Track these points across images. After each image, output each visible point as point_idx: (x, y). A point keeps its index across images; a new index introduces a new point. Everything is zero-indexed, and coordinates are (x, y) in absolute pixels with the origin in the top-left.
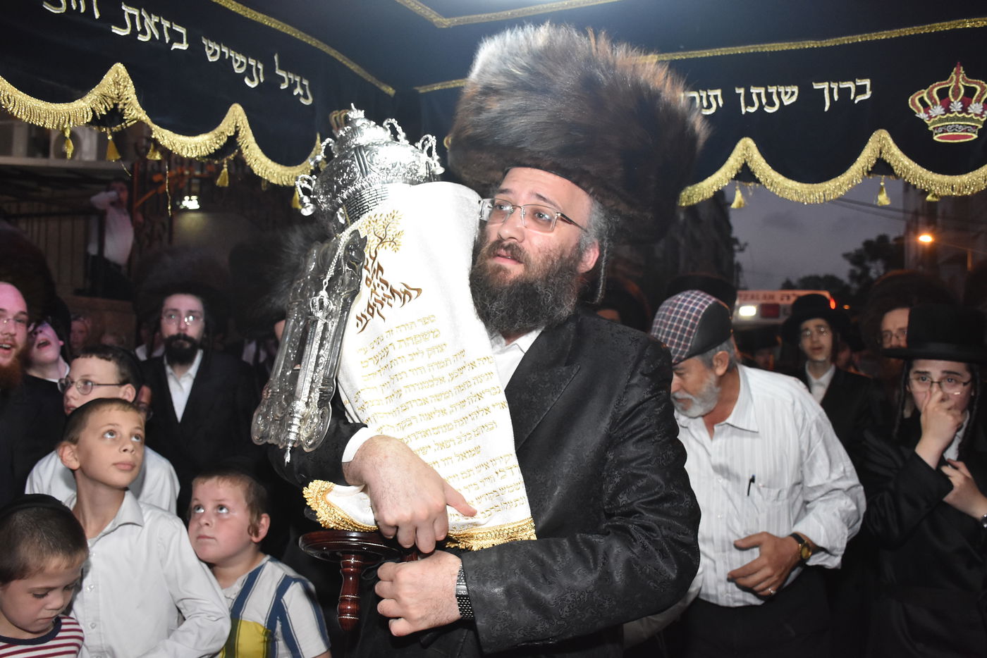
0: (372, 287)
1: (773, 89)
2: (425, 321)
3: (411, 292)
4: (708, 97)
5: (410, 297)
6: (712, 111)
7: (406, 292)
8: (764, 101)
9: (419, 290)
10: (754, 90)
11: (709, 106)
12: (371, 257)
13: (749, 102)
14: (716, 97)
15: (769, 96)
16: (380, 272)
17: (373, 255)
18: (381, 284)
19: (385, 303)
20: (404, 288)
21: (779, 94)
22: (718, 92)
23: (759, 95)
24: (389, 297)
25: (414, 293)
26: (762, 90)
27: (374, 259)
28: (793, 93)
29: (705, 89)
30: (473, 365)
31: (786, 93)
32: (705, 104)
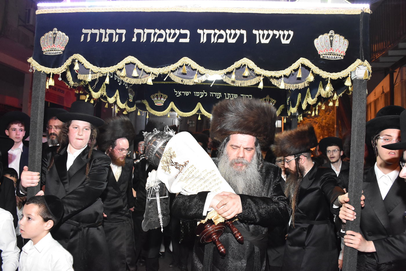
0: (178, 168)
1: (232, 94)
4: (218, 94)
6: (219, 97)
7: (185, 164)
8: (230, 97)
9: (187, 161)
10: (228, 94)
11: (218, 97)
12: (171, 162)
13: (227, 97)
14: (220, 95)
15: (231, 96)
16: (177, 164)
17: (172, 162)
18: (180, 166)
21: (233, 96)
22: (220, 94)
23: (229, 95)
25: (187, 163)
26: (230, 94)
27: (173, 162)
28: (236, 96)
29: (218, 93)
31: (235, 96)
32: (217, 96)
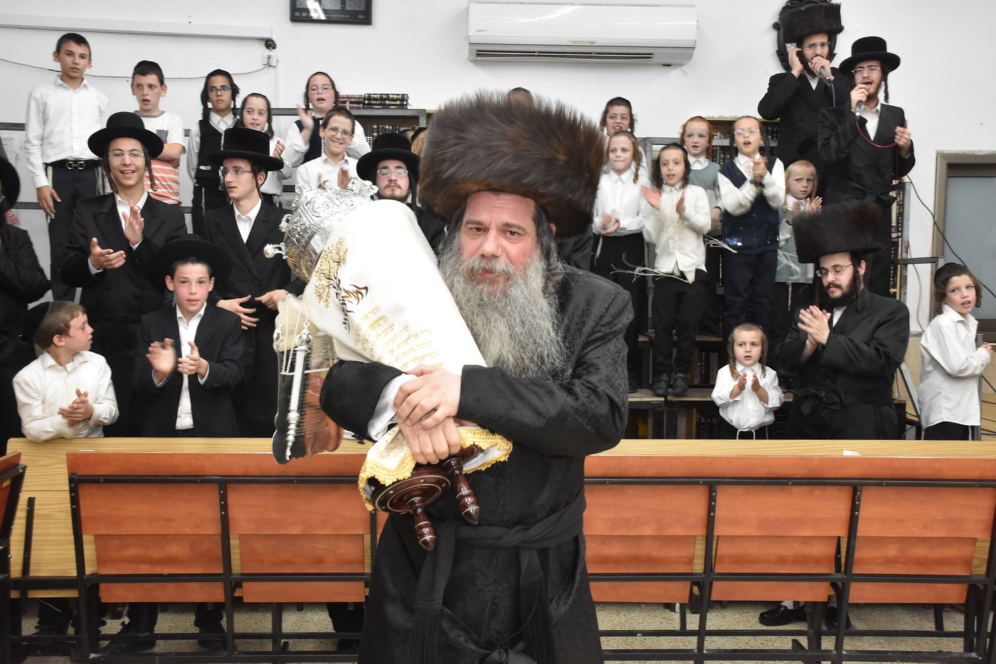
2: (373, 312)
3: (362, 291)
5: (362, 295)
7: (358, 292)
9: (366, 288)
19: (346, 302)
20: (355, 289)
24: (346, 297)
25: (364, 292)
30: (416, 335)
